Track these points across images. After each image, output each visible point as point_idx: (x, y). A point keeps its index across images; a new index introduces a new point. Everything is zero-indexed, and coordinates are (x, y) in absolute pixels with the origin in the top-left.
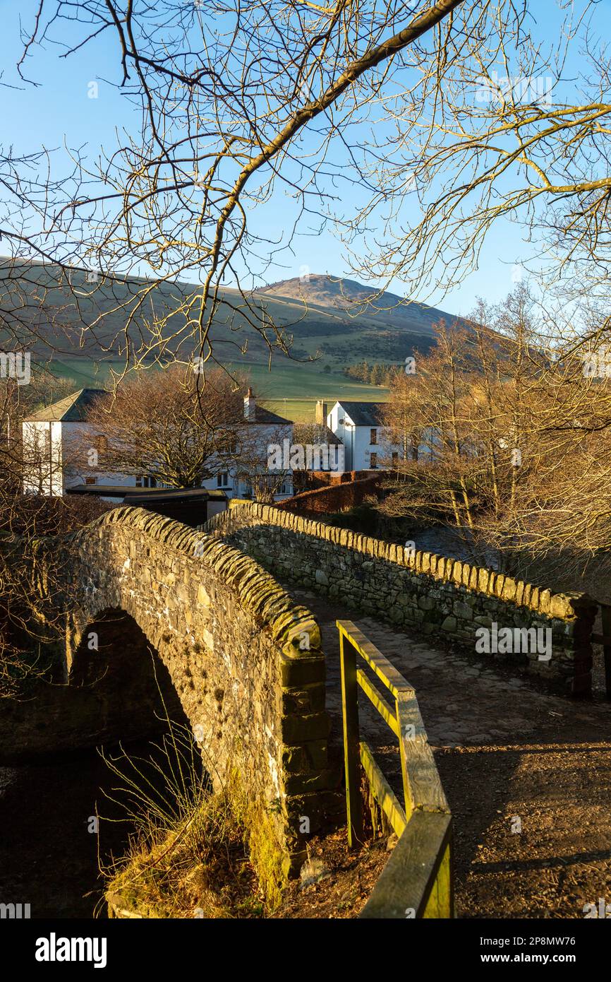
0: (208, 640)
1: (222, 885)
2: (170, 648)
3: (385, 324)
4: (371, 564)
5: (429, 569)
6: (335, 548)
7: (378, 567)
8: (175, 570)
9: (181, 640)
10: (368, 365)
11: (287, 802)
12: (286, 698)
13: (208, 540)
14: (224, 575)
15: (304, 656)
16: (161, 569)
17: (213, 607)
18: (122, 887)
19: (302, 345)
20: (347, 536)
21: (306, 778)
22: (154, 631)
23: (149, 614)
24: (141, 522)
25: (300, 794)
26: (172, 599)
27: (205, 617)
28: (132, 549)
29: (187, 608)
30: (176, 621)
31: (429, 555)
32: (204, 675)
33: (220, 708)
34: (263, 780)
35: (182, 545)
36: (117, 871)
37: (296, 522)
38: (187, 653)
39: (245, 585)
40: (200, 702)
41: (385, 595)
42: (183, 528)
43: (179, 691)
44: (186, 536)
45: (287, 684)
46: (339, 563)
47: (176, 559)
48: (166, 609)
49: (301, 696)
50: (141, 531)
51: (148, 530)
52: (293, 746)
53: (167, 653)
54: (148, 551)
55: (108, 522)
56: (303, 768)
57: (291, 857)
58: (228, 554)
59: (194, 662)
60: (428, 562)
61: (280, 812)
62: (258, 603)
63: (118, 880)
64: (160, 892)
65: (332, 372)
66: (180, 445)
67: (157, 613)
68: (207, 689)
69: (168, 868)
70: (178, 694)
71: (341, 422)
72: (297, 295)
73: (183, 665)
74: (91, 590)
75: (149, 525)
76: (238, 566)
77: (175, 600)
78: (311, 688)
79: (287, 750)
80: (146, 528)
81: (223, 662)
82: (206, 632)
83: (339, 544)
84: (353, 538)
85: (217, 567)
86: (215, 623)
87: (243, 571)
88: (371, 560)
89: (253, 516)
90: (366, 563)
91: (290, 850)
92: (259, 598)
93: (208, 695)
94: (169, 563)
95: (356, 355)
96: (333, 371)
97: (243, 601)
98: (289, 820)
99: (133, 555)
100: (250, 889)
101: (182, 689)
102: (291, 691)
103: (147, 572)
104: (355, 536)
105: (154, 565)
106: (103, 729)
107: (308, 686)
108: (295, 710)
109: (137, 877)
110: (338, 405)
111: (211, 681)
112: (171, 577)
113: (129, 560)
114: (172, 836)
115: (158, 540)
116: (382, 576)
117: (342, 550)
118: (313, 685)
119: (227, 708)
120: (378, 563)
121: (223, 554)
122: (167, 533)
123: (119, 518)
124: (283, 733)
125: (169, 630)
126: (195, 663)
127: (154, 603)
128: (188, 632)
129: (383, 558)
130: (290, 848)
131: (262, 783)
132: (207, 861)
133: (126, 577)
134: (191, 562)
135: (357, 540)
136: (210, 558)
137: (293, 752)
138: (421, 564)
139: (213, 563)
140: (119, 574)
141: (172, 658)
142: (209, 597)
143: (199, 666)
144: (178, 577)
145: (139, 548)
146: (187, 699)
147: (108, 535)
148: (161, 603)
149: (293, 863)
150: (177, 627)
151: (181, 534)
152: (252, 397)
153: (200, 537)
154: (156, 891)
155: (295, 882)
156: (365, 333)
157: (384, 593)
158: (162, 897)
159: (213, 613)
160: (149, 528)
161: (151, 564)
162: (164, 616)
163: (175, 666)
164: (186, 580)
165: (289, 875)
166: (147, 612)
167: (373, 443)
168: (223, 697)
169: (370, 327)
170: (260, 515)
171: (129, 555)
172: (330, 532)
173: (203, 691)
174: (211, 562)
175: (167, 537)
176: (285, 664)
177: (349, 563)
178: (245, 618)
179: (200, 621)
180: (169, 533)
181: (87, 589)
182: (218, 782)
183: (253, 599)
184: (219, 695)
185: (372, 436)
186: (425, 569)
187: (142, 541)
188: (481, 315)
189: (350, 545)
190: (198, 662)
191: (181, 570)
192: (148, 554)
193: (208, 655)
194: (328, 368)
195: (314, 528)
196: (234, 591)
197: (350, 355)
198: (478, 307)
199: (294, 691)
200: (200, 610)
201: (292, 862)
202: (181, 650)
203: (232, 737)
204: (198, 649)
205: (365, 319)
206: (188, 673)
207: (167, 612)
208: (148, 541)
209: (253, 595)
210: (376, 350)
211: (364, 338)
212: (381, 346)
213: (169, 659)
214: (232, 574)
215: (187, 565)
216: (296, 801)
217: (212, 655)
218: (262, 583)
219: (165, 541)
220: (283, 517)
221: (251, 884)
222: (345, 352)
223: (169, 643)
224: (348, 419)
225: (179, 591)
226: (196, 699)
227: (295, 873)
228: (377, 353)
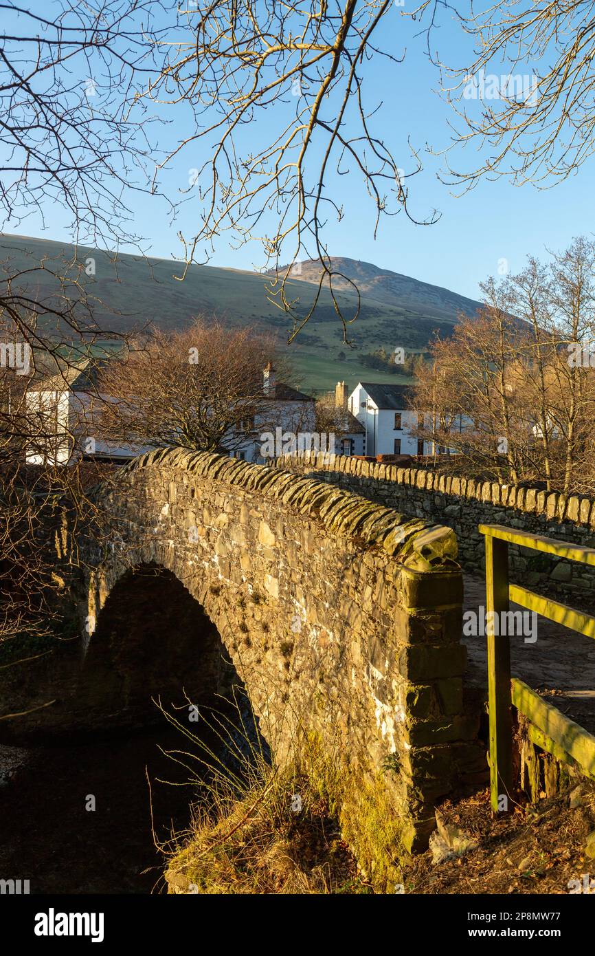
0: (271, 587)
1: (312, 865)
2: (220, 601)
3: (404, 310)
4: (457, 508)
5: (535, 508)
6: (409, 492)
7: (465, 510)
8: (228, 509)
9: (234, 591)
10: (385, 352)
11: (411, 755)
12: (413, 621)
13: (270, 471)
14: (296, 505)
15: (436, 569)
16: (209, 510)
17: (278, 546)
18: (187, 865)
19: (315, 330)
20: (426, 478)
21: (435, 726)
22: (199, 584)
23: (193, 565)
24: (183, 461)
25: (428, 745)
26: (223, 543)
27: (267, 560)
28: (172, 492)
29: (242, 553)
30: (228, 568)
31: (535, 491)
32: (266, 628)
33: (287, 666)
34: (363, 737)
35: (237, 480)
36: (178, 847)
37: (359, 466)
38: (243, 604)
39: (329, 510)
40: (259, 661)
41: (475, 543)
42: (237, 462)
43: (231, 651)
44: (241, 470)
45: (415, 603)
46: (415, 510)
47: (230, 496)
48: (216, 556)
49: (433, 621)
50: (184, 470)
51: (193, 468)
52: (420, 684)
53: (215, 608)
54: (193, 491)
55: (141, 465)
56: (433, 713)
57: (416, 825)
58: (298, 484)
59: (251, 615)
60: (534, 501)
61: (397, 771)
62: (355, 524)
63: (180, 856)
64: (236, 871)
65: (346, 360)
66: (199, 412)
67: (203, 562)
68: (269, 645)
69: (242, 844)
70: (230, 653)
71: (363, 405)
72: (311, 279)
73: (237, 620)
74: (118, 546)
75: (194, 462)
76: (314, 493)
77: (227, 544)
78: (444, 611)
79: (413, 689)
80: (191, 466)
81: (292, 609)
82: (269, 578)
83: (415, 487)
84: (434, 479)
85: (286, 498)
86: (281, 565)
87: (323, 497)
88: (457, 503)
89: (304, 465)
90: (450, 507)
91: (414, 816)
92: (355, 518)
93: (269, 652)
94: (219, 501)
95: (372, 342)
96: (347, 358)
97: (330, 526)
98: (414, 779)
99: (173, 498)
100: (347, 871)
101: (235, 647)
102: (419, 613)
103: (191, 515)
104: (436, 477)
105: (200, 506)
106: (125, 709)
107: (441, 608)
108: (424, 638)
109: (205, 852)
110: (360, 387)
111: (274, 635)
112: (223, 518)
113: (167, 506)
114: (239, 808)
115: (205, 477)
116: (471, 521)
117: (419, 494)
118: (448, 607)
119: (299, 663)
120: (466, 506)
121: (291, 483)
122: (217, 468)
123: (154, 460)
124: (409, 666)
125: (218, 580)
126: (253, 616)
127: (200, 550)
128: (244, 580)
129: (473, 499)
130: (414, 814)
131: (362, 741)
132: (290, 836)
133: (164, 525)
134: (250, 496)
135: (439, 481)
136: (275, 489)
137: (420, 692)
138: (524, 503)
139: (279, 494)
140: (154, 523)
141: (223, 613)
142: (273, 536)
143: (258, 618)
144: (232, 517)
145: (181, 490)
146: (241, 658)
147: (143, 481)
148: (209, 550)
149: (419, 834)
150: (229, 577)
151: (235, 469)
152: (272, 371)
153: (259, 469)
154: (231, 870)
155: (421, 857)
156: (382, 318)
157: (474, 540)
158: (238, 878)
159: (278, 553)
160: (194, 466)
161: (197, 506)
162: (213, 564)
163: (225, 622)
164: (242, 519)
165: (413, 849)
166: (190, 563)
167: (398, 428)
168: (292, 650)
169: (388, 312)
170: (313, 463)
171: (168, 500)
172: (404, 475)
173: (263, 648)
174: (277, 494)
175: (217, 473)
176: (413, 578)
177: (428, 509)
178: (337, 542)
179: (260, 566)
180: (220, 468)
181: (113, 546)
182: (283, 755)
183: (346, 520)
184: (287, 650)
185: (396, 420)
186: (529, 508)
187: (185, 481)
188: (533, 275)
189: (429, 487)
190: (257, 614)
191: (236, 509)
192: (193, 496)
193: (271, 605)
194: (342, 354)
195: (382, 472)
196: (314, 519)
197: (366, 342)
198: (529, 266)
199: (425, 613)
200: (261, 552)
201: (417, 831)
202: (234, 602)
203: (308, 695)
204: (257, 598)
205: (382, 304)
206: (244, 629)
207: (216, 560)
208: (193, 480)
209: (345, 517)
210: (395, 337)
211: (382, 324)
212: (399, 333)
213: (219, 614)
214: (308, 502)
215: (245, 501)
216: (423, 754)
217: (276, 603)
218: (353, 504)
219: (216, 477)
220: (343, 462)
221: (347, 865)
222: (361, 338)
223: (219, 595)
224: (371, 403)
225: (233, 534)
226: (254, 658)
227: (421, 846)
228: (395, 340)
